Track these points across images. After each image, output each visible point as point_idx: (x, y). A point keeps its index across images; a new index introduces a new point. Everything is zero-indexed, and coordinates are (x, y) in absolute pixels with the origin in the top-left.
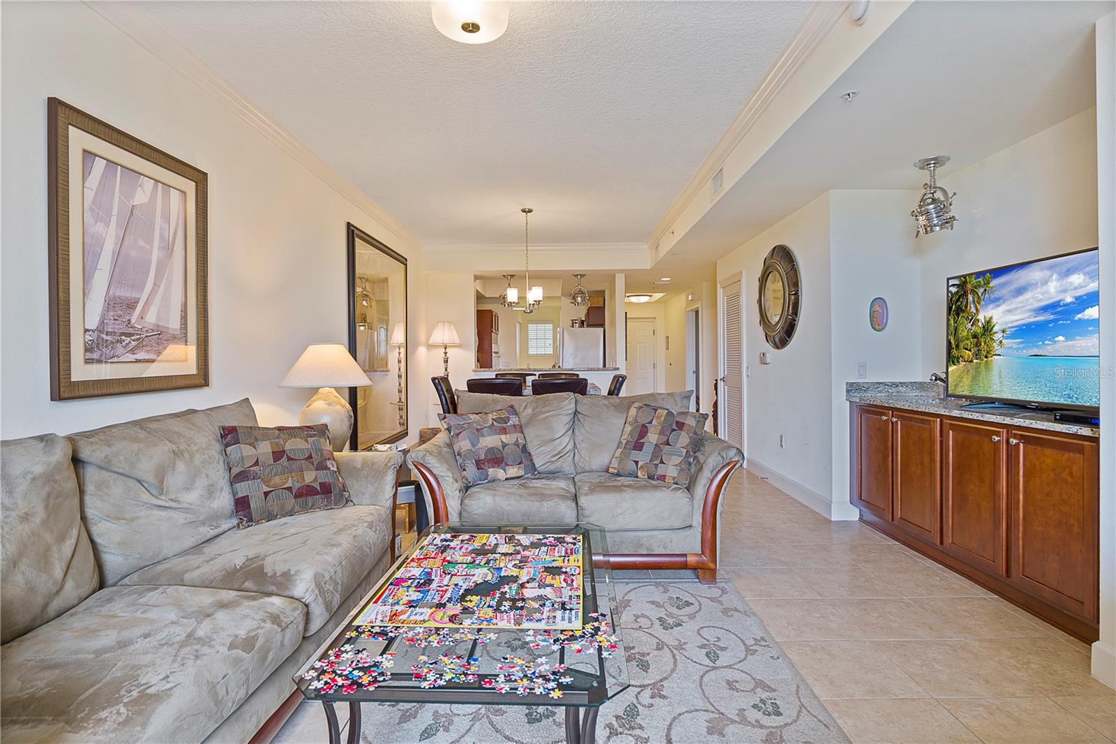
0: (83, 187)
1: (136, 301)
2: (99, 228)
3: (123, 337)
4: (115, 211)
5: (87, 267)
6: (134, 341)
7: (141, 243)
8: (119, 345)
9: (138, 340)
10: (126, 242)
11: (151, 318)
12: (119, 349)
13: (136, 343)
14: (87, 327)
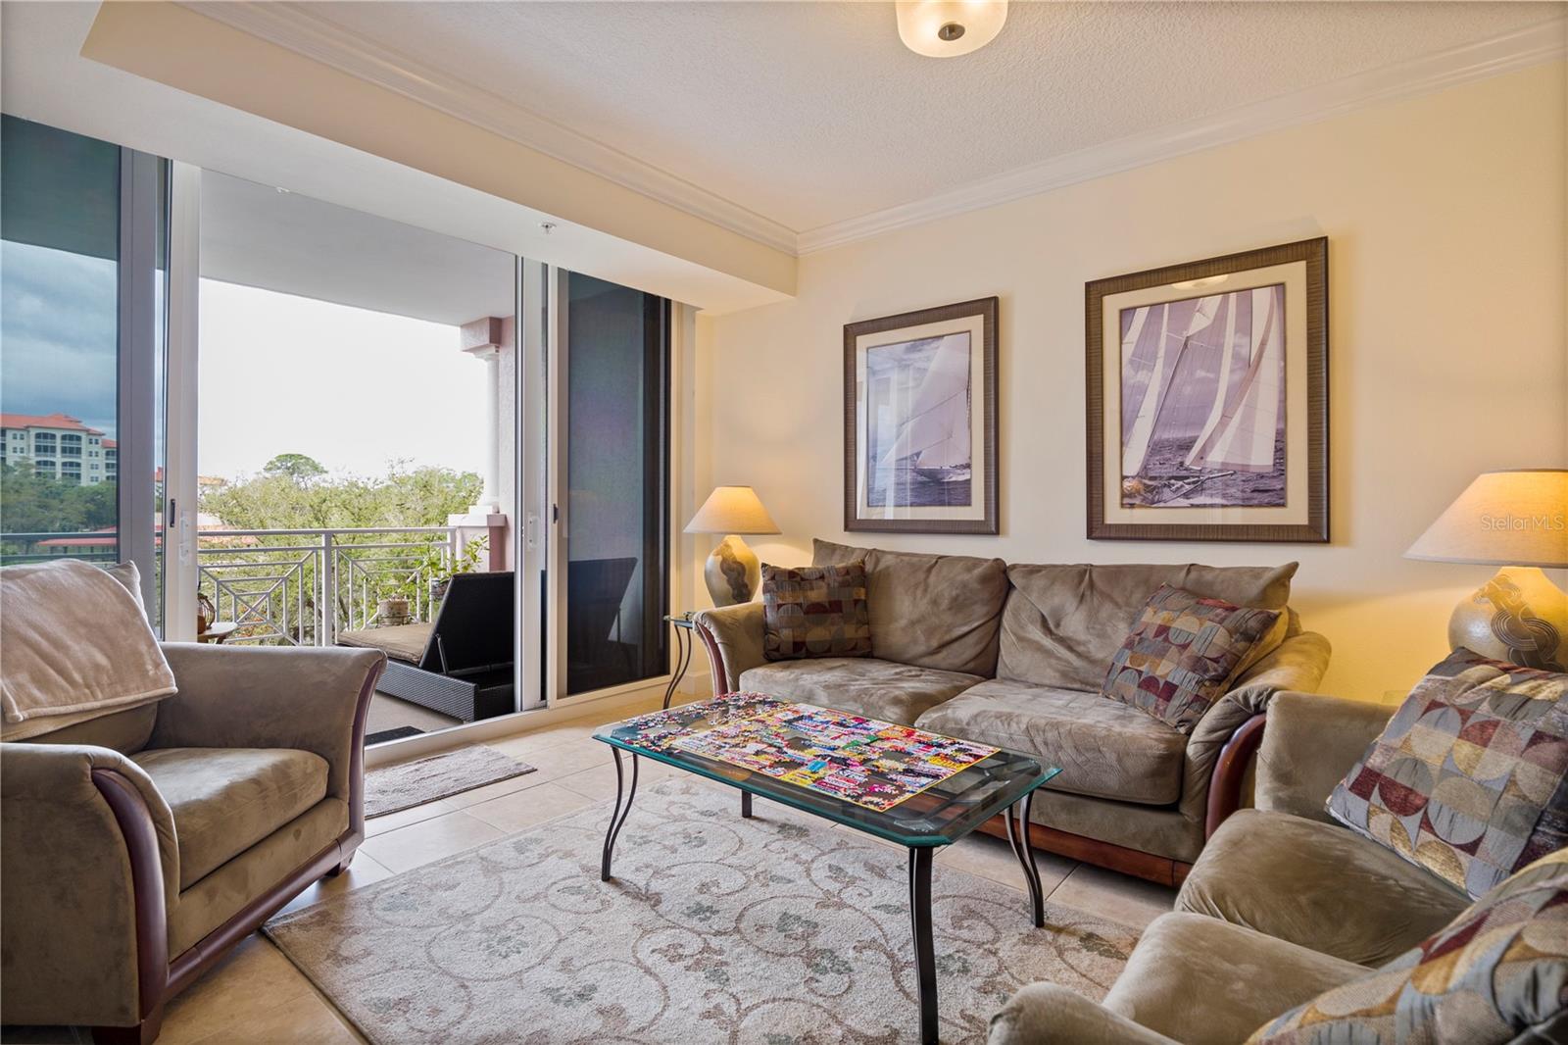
0: (1121, 343)
1: (1193, 441)
2: (1142, 376)
3: (1173, 481)
4: (1161, 353)
5: (1127, 417)
6: (1189, 484)
7: (1200, 374)
8: (1166, 490)
9: (1194, 483)
10: (1177, 380)
11: (1216, 457)
12: (1167, 493)
13: (1192, 486)
14: (1125, 474)
